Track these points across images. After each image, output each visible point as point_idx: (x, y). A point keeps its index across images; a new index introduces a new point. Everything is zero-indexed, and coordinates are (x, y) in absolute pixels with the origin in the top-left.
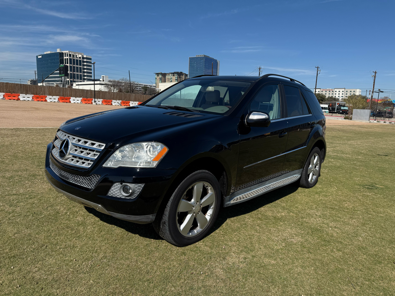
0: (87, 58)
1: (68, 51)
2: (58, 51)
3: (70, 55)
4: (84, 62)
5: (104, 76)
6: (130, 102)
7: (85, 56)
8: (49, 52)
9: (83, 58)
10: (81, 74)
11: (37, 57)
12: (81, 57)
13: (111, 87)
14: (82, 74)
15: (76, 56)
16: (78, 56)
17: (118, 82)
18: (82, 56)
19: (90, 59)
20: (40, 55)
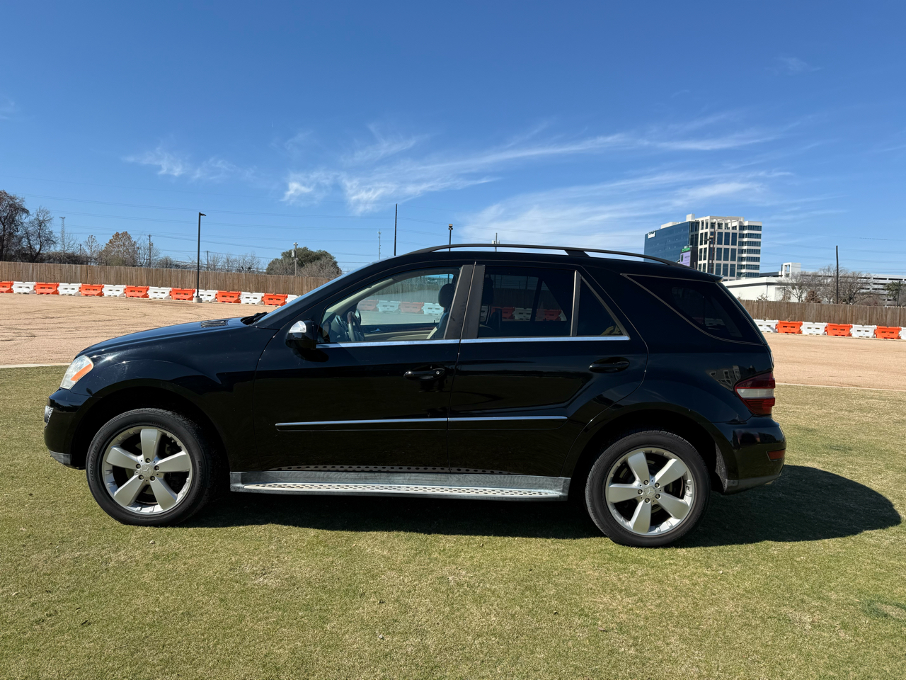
0: (750, 228)
1: (708, 217)
2: (689, 219)
3: (713, 225)
4: (742, 236)
5: (790, 264)
6: (801, 324)
7: (746, 224)
8: (670, 224)
9: (742, 228)
10: (733, 263)
11: (647, 236)
12: (736, 227)
13: (793, 288)
14: (735, 263)
15: (727, 225)
16: (729, 226)
17: (815, 276)
18: (740, 222)
19: (759, 228)
20: (652, 233)
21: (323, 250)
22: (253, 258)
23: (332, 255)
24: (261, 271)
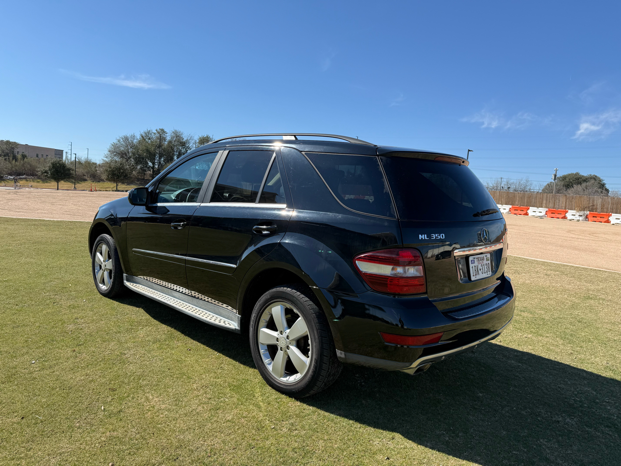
21: (593, 174)
22: (527, 181)
23: (601, 178)
24: (532, 191)
